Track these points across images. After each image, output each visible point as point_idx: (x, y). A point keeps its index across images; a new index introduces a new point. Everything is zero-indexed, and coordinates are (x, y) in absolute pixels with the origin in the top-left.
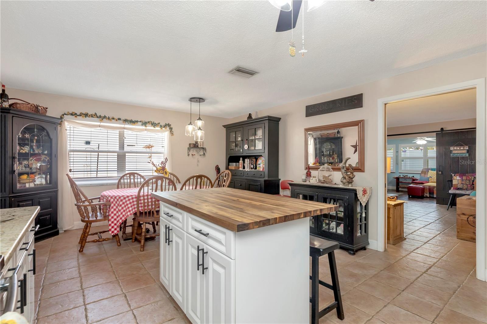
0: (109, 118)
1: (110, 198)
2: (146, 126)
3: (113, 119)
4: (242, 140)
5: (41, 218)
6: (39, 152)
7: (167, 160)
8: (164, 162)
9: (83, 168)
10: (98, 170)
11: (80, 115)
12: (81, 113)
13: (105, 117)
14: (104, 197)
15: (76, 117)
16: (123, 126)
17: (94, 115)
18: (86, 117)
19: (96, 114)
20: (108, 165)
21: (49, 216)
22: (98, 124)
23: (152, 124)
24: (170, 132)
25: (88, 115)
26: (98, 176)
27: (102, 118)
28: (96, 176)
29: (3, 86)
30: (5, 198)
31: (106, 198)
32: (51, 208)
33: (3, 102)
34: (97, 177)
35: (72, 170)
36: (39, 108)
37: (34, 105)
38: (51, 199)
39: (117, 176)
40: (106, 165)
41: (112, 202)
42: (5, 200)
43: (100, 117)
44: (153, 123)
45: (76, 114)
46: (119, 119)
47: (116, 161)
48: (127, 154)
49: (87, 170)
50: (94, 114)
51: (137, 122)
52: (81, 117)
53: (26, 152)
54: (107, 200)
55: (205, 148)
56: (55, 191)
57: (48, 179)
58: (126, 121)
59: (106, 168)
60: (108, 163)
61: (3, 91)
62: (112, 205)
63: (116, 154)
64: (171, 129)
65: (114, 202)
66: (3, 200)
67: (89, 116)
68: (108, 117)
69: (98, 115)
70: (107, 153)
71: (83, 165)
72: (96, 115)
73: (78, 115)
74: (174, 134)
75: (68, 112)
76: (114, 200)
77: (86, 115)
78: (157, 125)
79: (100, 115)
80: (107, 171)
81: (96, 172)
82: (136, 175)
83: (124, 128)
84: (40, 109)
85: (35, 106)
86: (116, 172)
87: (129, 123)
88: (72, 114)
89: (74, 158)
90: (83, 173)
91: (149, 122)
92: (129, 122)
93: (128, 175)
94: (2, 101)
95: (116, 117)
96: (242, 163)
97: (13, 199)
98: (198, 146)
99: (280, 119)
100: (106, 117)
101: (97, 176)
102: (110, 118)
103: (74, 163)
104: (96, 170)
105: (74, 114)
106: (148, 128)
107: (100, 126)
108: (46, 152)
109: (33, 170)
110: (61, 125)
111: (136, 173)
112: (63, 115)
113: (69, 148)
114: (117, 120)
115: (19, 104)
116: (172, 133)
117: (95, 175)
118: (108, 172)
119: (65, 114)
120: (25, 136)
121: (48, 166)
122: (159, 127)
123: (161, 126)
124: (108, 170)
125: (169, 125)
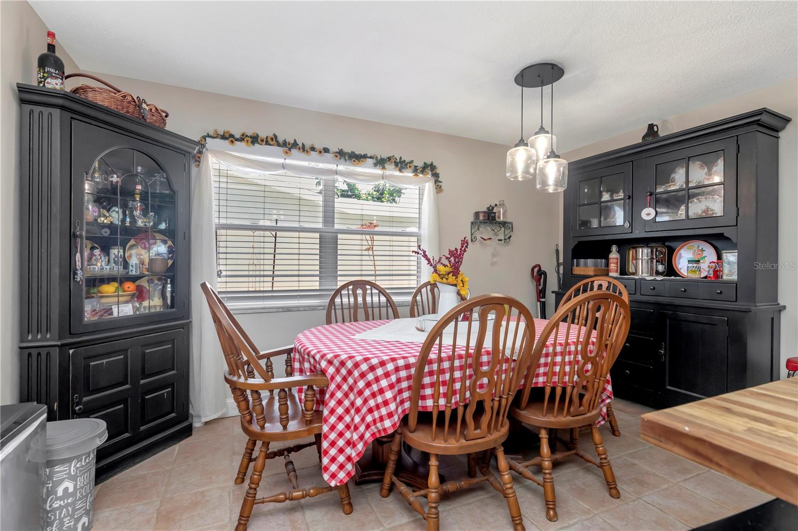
0: (303, 148)
1: (324, 364)
2: (384, 168)
3: (313, 149)
4: (629, 198)
5: (147, 397)
6: (145, 225)
7: (467, 247)
8: (459, 251)
9: (246, 268)
10: (276, 273)
11: (241, 140)
12: (243, 135)
13: (295, 145)
14: (306, 357)
15: (232, 142)
16: (333, 167)
17: (272, 139)
18: (253, 143)
19: (276, 137)
20: (301, 262)
21: (170, 389)
22: (281, 161)
23: (396, 164)
24: (435, 184)
25: (259, 140)
26: (274, 289)
27: (289, 146)
28: (271, 289)
29: (51, 35)
30: (47, 350)
31: (312, 360)
32: (174, 370)
33: (47, 78)
34: (272, 291)
35: (224, 273)
36: (144, 106)
37: (133, 98)
38: (173, 347)
39: (318, 288)
40: (296, 262)
41: (333, 378)
42: (48, 354)
43: (285, 144)
44: (398, 161)
45: (232, 136)
46: (326, 150)
47: (318, 251)
48: (340, 236)
49: (254, 273)
50: (271, 135)
51: (365, 157)
52: (242, 145)
53: (111, 222)
54: (315, 367)
55: (511, 223)
56: (182, 326)
57: (168, 295)
58: (341, 154)
59: (296, 268)
60: (301, 257)
61: (51, 47)
62: (333, 387)
63: (317, 235)
64: (436, 175)
65: (338, 379)
66: (44, 356)
67: (260, 142)
68: (300, 145)
69: (281, 140)
70: (299, 231)
71: (247, 262)
72: (277, 141)
73: (237, 140)
74: (442, 187)
75: (216, 131)
76: (338, 371)
77: (255, 139)
78: (408, 166)
79: (285, 141)
80: (299, 276)
81: (270, 279)
82: (368, 287)
83: (336, 172)
84: (147, 108)
85: (135, 102)
86: (318, 278)
87: (346, 160)
88: (223, 137)
89: (229, 244)
90: (246, 279)
91: (389, 159)
92: (347, 158)
93: (351, 287)
94: (46, 75)
95: (319, 146)
96: (617, 259)
97: (71, 351)
98: (494, 218)
99: (787, 120)
100: (298, 145)
101: (272, 287)
102: (307, 147)
103: (229, 256)
104: (271, 273)
105: (227, 135)
106: (387, 172)
107: (283, 166)
108: (163, 226)
109: (131, 271)
110: (200, 162)
111: (369, 283)
112: (204, 138)
113: (217, 221)
114: (320, 152)
115: (93, 90)
116: (438, 188)
117: (267, 286)
118: (301, 279)
119: (209, 136)
120: (110, 179)
121: (169, 261)
122: (410, 170)
123: (415, 170)
124: (301, 273)
125: (432, 167)
